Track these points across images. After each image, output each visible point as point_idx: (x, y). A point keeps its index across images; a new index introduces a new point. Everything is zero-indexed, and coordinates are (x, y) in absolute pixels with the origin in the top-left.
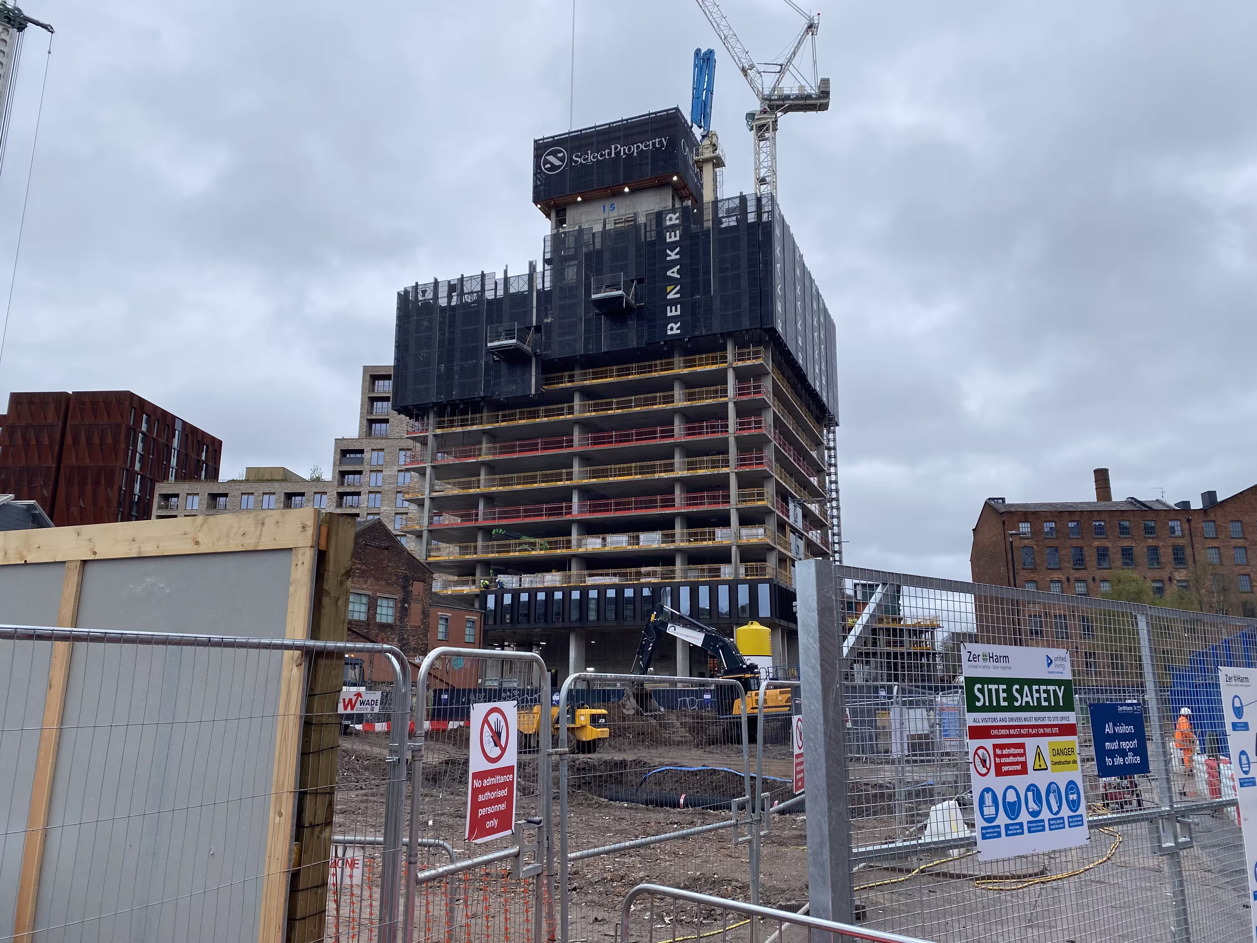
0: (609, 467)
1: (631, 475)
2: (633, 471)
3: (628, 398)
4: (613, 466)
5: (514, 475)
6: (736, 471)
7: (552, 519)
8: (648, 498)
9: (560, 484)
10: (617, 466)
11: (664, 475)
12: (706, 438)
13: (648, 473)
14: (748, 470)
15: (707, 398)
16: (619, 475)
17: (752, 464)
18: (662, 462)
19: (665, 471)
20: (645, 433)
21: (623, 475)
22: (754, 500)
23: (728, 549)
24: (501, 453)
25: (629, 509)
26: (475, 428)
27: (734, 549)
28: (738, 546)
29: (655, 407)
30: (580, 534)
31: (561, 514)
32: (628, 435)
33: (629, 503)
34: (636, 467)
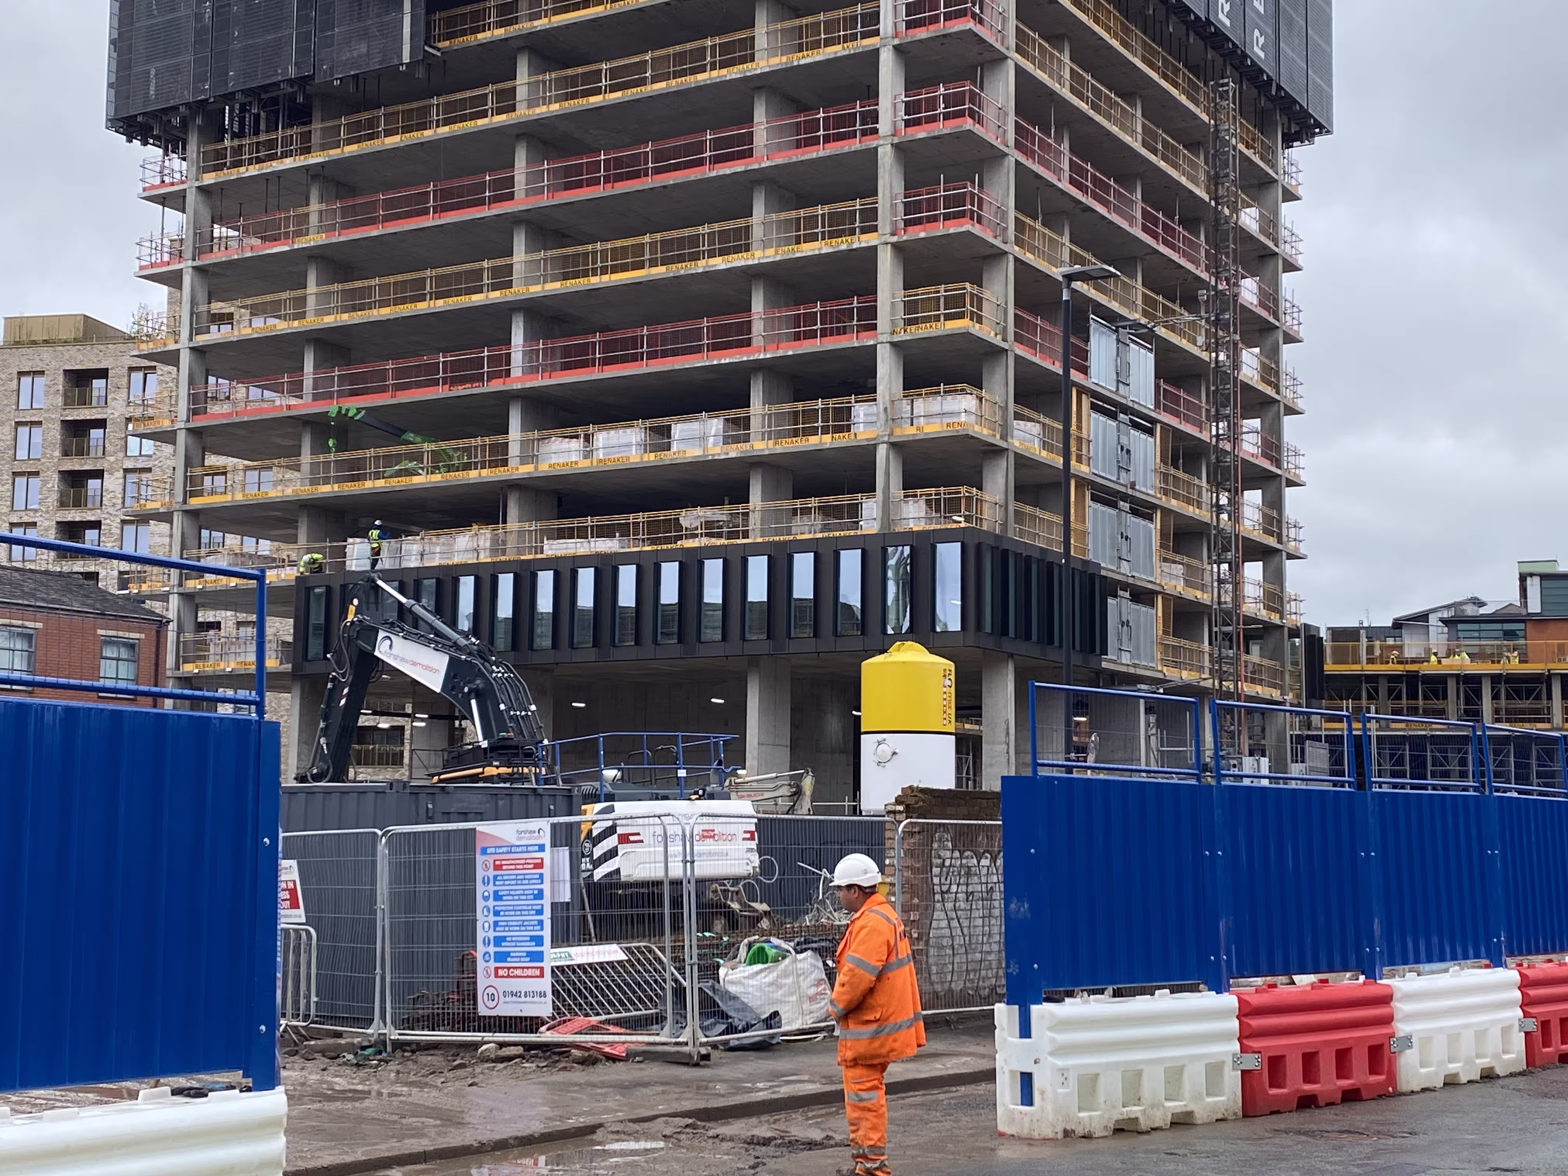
0: (590, 247)
1: (640, 266)
2: (647, 256)
3: (636, 59)
4: (598, 246)
5: (373, 282)
6: (895, 239)
7: (461, 391)
8: (681, 327)
9: (477, 299)
10: (609, 245)
11: (719, 263)
12: (822, 154)
13: (681, 259)
14: (922, 235)
15: (829, 43)
16: (615, 270)
17: (935, 219)
18: (716, 227)
19: (723, 252)
20: (677, 152)
21: (624, 268)
22: (937, 318)
23: (868, 452)
24: (345, 226)
25: (635, 358)
26: (288, 163)
27: (882, 452)
28: (893, 445)
29: (701, 77)
30: (526, 427)
31: (479, 378)
32: (635, 159)
33: (635, 342)
34: (653, 244)
